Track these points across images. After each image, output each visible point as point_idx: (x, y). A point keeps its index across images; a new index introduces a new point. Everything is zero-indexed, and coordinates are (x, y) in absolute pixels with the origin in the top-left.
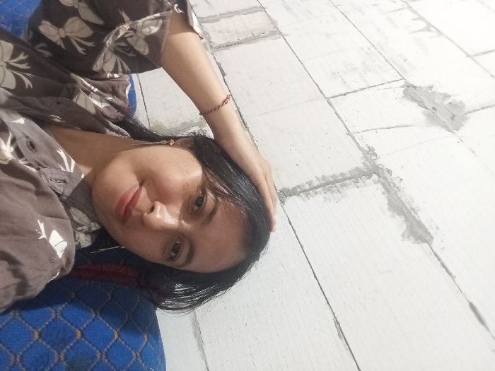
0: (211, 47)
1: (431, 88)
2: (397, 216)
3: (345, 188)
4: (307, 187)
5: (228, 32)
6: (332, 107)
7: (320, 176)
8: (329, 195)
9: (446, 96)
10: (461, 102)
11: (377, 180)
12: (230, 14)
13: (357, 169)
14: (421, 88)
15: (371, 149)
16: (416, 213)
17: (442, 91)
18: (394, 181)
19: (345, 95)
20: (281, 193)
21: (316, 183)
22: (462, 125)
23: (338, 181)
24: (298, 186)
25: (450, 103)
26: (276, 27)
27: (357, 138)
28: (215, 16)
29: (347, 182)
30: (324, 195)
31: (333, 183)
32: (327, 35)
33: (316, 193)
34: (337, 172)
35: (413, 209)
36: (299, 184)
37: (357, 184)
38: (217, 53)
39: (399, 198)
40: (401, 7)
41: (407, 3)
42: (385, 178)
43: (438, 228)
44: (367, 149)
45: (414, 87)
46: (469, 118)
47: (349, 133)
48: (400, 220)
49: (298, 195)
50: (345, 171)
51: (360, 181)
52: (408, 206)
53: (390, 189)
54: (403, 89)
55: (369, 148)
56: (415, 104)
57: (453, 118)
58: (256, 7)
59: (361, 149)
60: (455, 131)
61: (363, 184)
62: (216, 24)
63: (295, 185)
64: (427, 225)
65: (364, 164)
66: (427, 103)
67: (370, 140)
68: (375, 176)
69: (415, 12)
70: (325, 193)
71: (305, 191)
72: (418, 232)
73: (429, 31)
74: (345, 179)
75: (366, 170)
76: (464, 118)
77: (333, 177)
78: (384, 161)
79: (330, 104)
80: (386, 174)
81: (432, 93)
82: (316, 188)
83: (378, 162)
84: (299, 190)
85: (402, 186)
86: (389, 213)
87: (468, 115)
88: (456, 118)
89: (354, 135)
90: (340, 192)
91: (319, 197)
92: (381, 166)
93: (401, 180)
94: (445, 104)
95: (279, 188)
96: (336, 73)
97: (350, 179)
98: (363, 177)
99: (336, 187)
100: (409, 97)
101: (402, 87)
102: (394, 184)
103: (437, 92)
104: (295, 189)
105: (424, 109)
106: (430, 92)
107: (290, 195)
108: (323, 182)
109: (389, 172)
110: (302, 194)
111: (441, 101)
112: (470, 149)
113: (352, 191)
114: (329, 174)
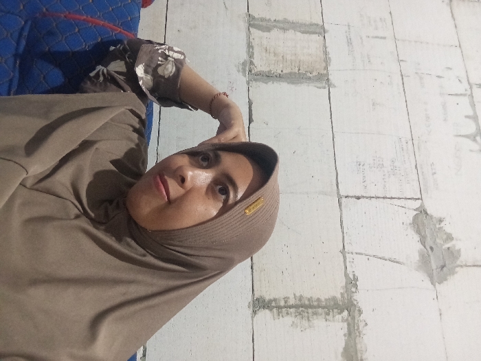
0: (250, 71)
1: (441, 221)
3: (315, 317)
4: (282, 303)
5: (275, 54)
6: (341, 210)
7: (298, 294)
8: (297, 320)
9: (449, 238)
10: (459, 251)
11: (346, 318)
12: (286, 25)
13: (334, 298)
14: (431, 217)
15: (356, 279)
17: (448, 229)
18: (360, 323)
19: (358, 198)
20: (257, 302)
21: (292, 302)
22: (446, 280)
23: (311, 307)
24: (275, 300)
25: (449, 248)
26: (326, 68)
27: (347, 261)
28: (269, 20)
29: (320, 310)
30: (293, 319)
31: (307, 307)
32: (373, 104)
33: (287, 314)
34: (315, 297)
36: (277, 297)
37: (327, 317)
38: (253, 84)
39: (355, 344)
40: (463, 92)
41: (471, 88)
42: (353, 318)
44: (351, 277)
45: (426, 213)
46: (457, 273)
47: (343, 251)
49: (271, 310)
50: (323, 298)
51: (331, 313)
52: (359, 355)
53: (353, 332)
54: (415, 213)
55: (354, 275)
56: (417, 238)
57: (443, 267)
58: (317, 25)
59: (346, 275)
60: (437, 284)
61: (332, 319)
62: (266, 34)
63: (272, 298)
65: (342, 294)
66: (429, 242)
67: (359, 267)
68: (345, 313)
69: (473, 105)
70: (296, 316)
71: (279, 308)
73: (474, 140)
74: (319, 307)
75: (341, 303)
76: (452, 272)
77: (309, 300)
78: (361, 298)
79: (340, 205)
80: (357, 313)
81: (440, 228)
82: (291, 307)
83: (356, 296)
84: (273, 304)
85: (364, 332)
86: (340, 358)
87: (457, 269)
88: (445, 269)
89: (347, 255)
90: (309, 320)
91: (288, 320)
92: (355, 303)
93: (366, 324)
94: (443, 247)
95: (257, 296)
96: (362, 164)
97: (323, 308)
98: (335, 310)
99: (308, 313)
100: (416, 226)
101: (415, 210)
102: (358, 327)
103: (444, 228)
104: (270, 301)
105: (422, 247)
106: (438, 226)
107: (264, 308)
108: (298, 302)
109: (360, 312)
110: (275, 310)
111: (442, 243)
112: (440, 310)
113: (319, 322)
114: (307, 295)
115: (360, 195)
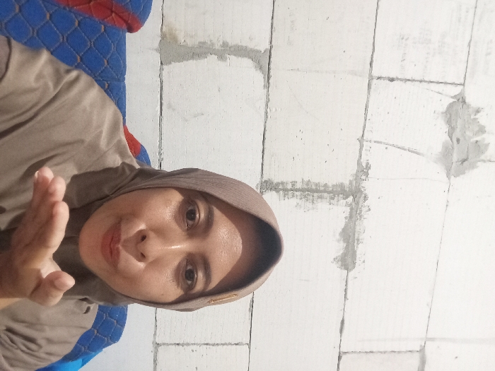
1: (478, 111)
2: (342, 242)
3: (319, 200)
4: (289, 187)
6: (369, 93)
7: (306, 179)
8: (302, 202)
9: (482, 130)
10: (487, 145)
11: (350, 203)
13: (342, 185)
14: (469, 106)
15: (368, 167)
16: (358, 244)
17: (483, 121)
18: (363, 208)
19: (392, 80)
20: (265, 184)
21: (299, 186)
22: (463, 173)
23: (317, 191)
24: (282, 183)
25: (477, 142)
27: (364, 149)
29: (326, 195)
30: (298, 201)
31: (313, 191)
33: (293, 196)
34: (323, 182)
35: (358, 240)
36: (285, 181)
37: (332, 201)
39: (355, 226)
42: (357, 204)
43: (364, 262)
44: (364, 165)
45: (464, 102)
46: (477, 167)
47: (361, 139)
48: (342, 245)
49: (277, 192)
50: (330, 184)
51: (336, 198)
52: (356, 235)
53: (354, 215)
54: (452, 100)
55: (368, 164)
56: (445, 128)
57: (464, 161)
59: (359, 163)
60: (452, 177)
61: (336, 203)
63: (280, 181)
64: (358, 256)
65: (351, 182)
66: (457, 134)
67: (374, 156)
68: (351, 198)
70: (301, 199)
71: (285, 190)
72: (347, 261)
74: (325, 191)
75: (348, 190)
76: (473, 166)
77: (316, 185)
78: (369, 186)
79: (369, 88)
80: (362, 198)
81: (475, 119)
82: (297, 190)
83: (364, 184)
84: (281, 187)
85: (365, 216)
86: (338, 237)
87: (479, 164)
88: (465, 163)
89: (365, 143)
90: (313, 203)
91: (294, 201)
92: (363, 190)
93: (370, 210)
94: (472, 140)
95: (265, 178)
96: (405, 38)
97: (329, 192)
98: (341, 196)
99: (313, 196)
100: (449, 116)
101: (452, 97)
102: (361, 211)
103: (478, 120)
104: (278, 184)
105: (449, 139)
106: (472, 117)
107: (271, 189)
108: (305, 187)
109: (366, 198)
110: (281, 192)
111: (471, 135)
112: (448, 201)
113: (323, 206)
114: (315, 180)
115: (395, 77)
